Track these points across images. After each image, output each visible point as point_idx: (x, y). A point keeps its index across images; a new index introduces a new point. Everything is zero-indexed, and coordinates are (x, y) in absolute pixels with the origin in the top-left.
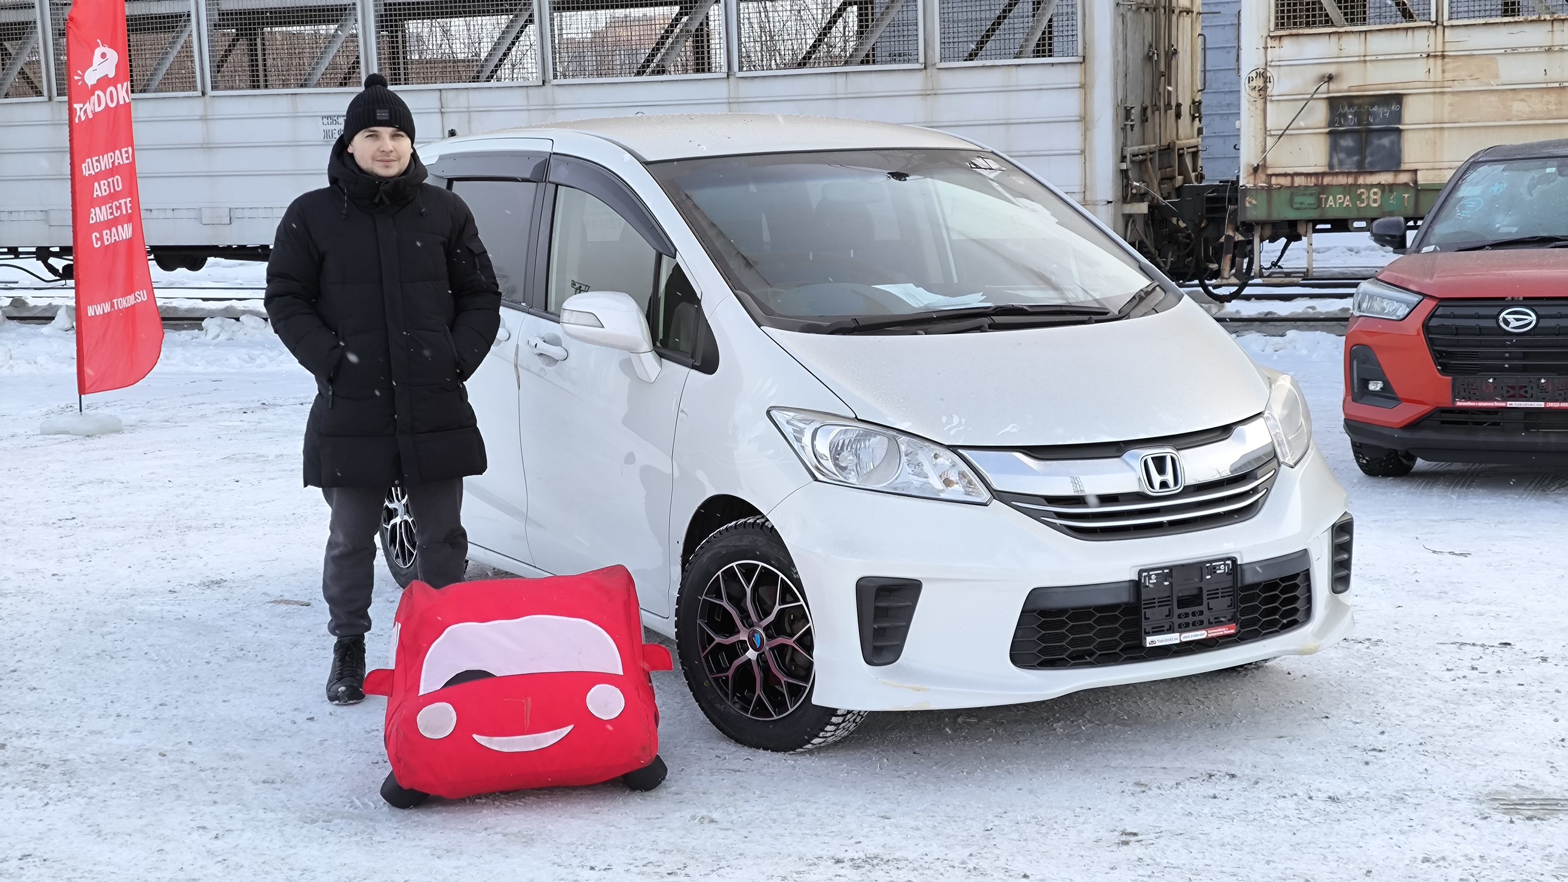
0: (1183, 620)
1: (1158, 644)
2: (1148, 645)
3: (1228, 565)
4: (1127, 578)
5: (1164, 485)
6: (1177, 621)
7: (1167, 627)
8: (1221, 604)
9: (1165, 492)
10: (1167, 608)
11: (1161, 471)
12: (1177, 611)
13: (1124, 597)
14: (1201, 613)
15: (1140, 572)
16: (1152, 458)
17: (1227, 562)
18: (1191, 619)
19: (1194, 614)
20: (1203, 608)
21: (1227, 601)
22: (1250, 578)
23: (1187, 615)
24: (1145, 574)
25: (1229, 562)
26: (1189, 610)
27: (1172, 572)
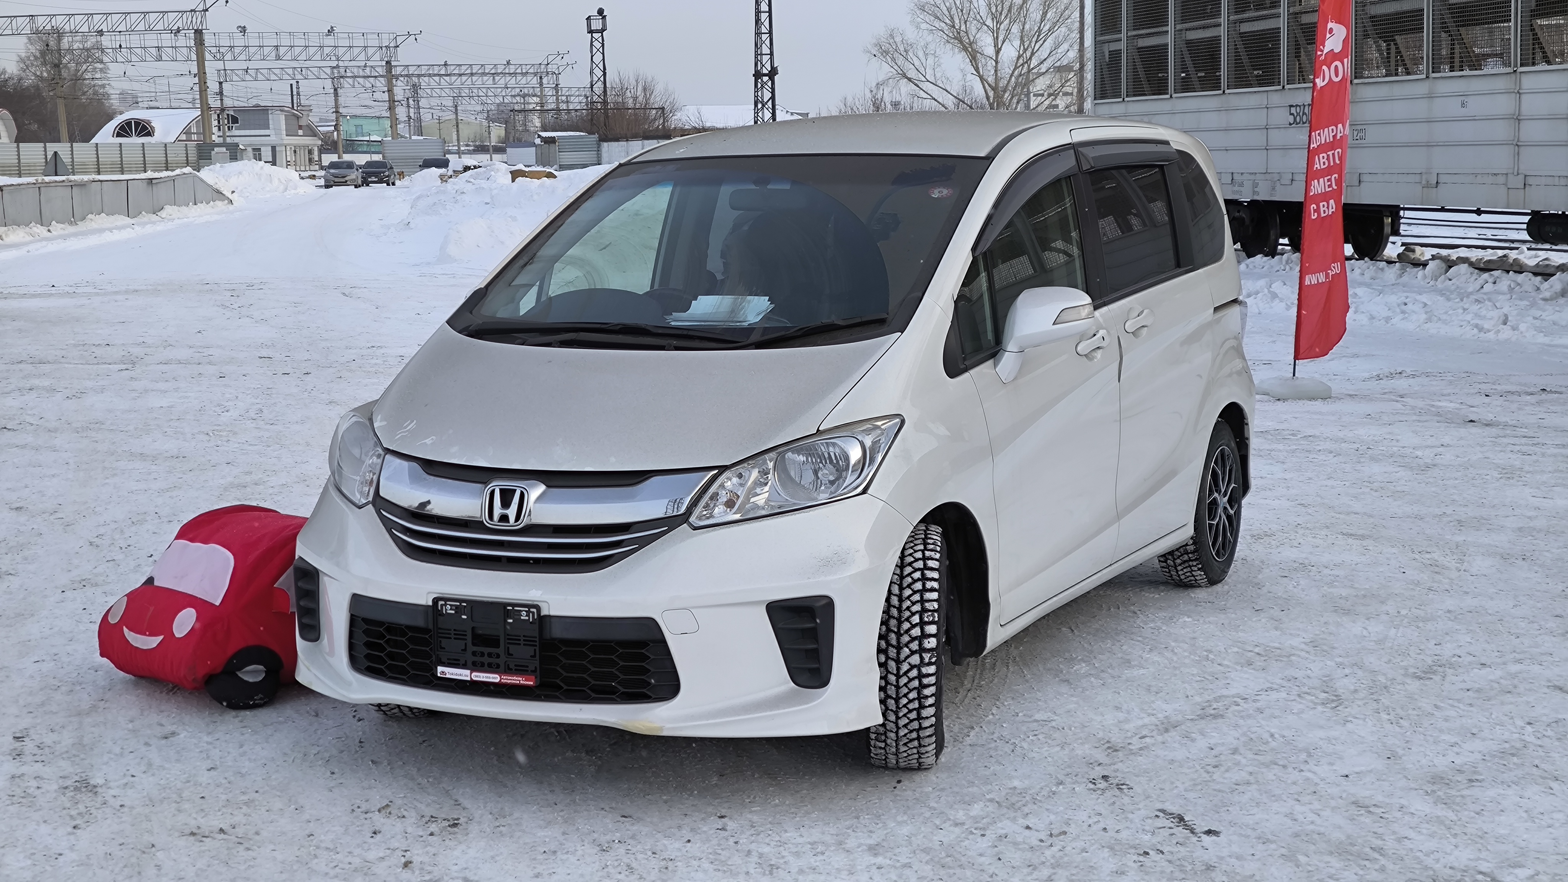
0: (478, 659)
1: (448, 676)
2: (439, 675)
3: (533, 613)
4: (422, 602)
5: (504, 518)
6: (471, 659)
7: (462, 662)
8: (523, 652)
9: (503, 526)
10: (463, 642)
11: (506, 504)
12: (471, 648)
13: (420, 622)
14: (498, 656)
15: (436, 601)
16: (501, 490)
17: (532, 610)
18: (486, 660)
19: (490, 655)
20: (501, 651)
21: (530, 651)
22: (557, 632)
23: (482, 654)
24: (441, 603)
25: (535, 610)
26: (487, 650)
27: (474, 606)
